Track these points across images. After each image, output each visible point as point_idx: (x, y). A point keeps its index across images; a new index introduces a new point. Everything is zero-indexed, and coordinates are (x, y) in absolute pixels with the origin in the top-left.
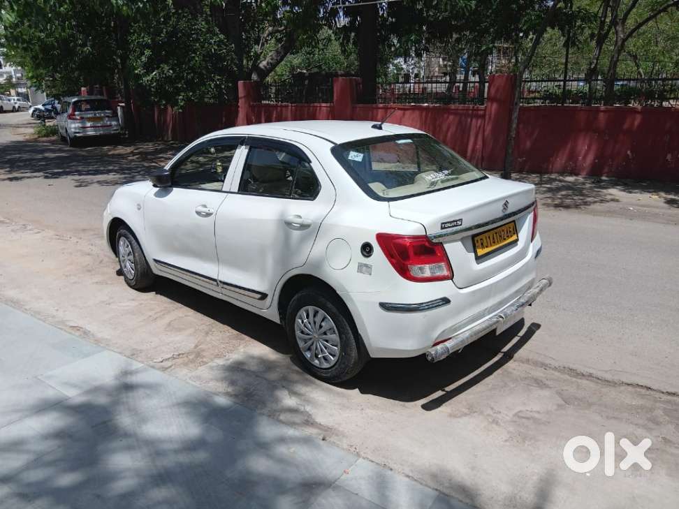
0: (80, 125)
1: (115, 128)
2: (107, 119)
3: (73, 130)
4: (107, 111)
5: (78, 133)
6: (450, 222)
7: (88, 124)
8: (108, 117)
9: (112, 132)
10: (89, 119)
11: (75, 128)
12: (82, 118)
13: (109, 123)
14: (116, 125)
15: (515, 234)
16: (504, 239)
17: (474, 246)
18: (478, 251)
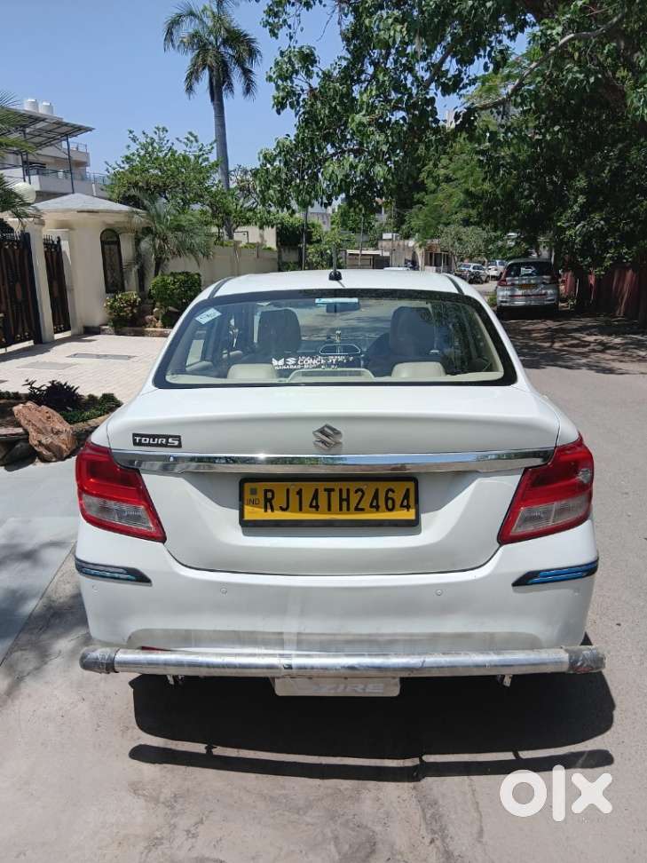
0: (509, 293)
1: (549, 298)
2: (543, 286)
3: (500, 299)
4: (545, 277)
5: (506, 302)
6: (154, 437)
7: (519, 292)
8: (544, 283)
9: (546, 303)
10: (521, 287)
11: (503, 296)
12: (513, 285)
13: (544, 292)
14: (551, 295)
15: (408, 507)
16: (358, 509)
17: (241, 498)
18: (247, 508)
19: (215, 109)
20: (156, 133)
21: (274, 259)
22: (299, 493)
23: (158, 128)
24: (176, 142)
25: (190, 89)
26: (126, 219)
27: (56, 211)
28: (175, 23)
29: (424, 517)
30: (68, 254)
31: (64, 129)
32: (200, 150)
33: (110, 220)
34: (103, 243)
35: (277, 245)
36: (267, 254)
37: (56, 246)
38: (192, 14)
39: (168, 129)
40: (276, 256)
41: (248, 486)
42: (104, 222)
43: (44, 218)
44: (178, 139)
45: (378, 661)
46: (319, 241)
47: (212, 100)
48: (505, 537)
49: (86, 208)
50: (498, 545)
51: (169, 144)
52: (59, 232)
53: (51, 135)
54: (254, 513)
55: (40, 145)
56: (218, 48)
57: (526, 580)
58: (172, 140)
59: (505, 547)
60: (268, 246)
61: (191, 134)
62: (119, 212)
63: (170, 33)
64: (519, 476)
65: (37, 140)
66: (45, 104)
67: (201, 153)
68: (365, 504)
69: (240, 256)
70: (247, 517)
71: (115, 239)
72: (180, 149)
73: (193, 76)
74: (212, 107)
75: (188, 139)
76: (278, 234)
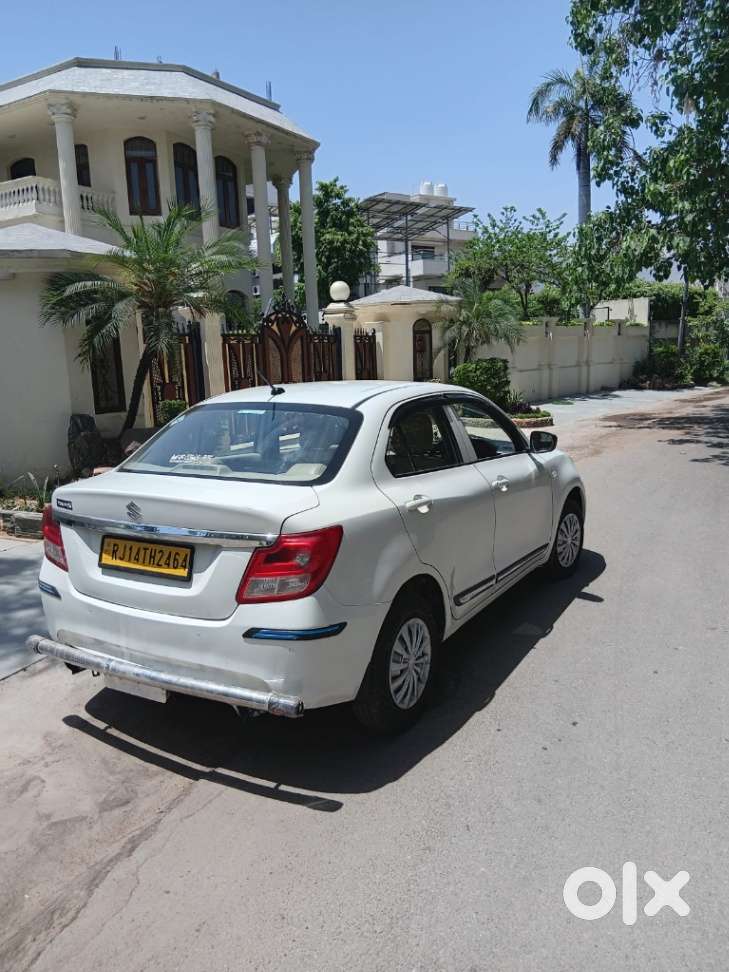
15: (185, 567)
16: (159, 565)
17: (102, 549)
18: (104, 556)
19: (579, 178)
20: (503, 214)
21: (644, 336)
22: (131, 549)
23: (506, 209)
24: (523, 221)
25: (554, 159)
26: (435, 309)
27: (374, 305)
28: (542, 93)
29: (195, 576)
30: (381, 344)
31: (444, 212)
32: (547, 227)
33: (423, 310)
34: (415, 332)
35: (649, 319)
36: (633, 332)
37: (370, 337)
38: (562, 81)
39: (516, 208)
40: (647, 333)
41: (107, 540)
42: (417, 313)
43: (356, 313)
44: (524, 218)
45: (154, 674)
46: (708, 312)
47: (578, 167)
48: (241, 599)
49: (399, 301)
50: (236, 604)
51: (517, 224)
52: (375, 324)
53: (433, 219)
54: (108, 560)
55: (424, 230)
56: (588, 111)
57: (251, 634)
58: (520, 219)
59: (241, 606)
60: (637, 322)
61: (540, 210)
62: (429, 302)
63: (536, 103)
64: (251, 554)
65: (420, 225)
66: (440, 186)
67: (548, 230)
68: (162, 562)
69: (593, 334)
70: (103, 561)
71: (428, 328)
72: (526, 227)
73: (557, 147)
74: (577, 176)
75: (534, 216)
76: (652, 308)
